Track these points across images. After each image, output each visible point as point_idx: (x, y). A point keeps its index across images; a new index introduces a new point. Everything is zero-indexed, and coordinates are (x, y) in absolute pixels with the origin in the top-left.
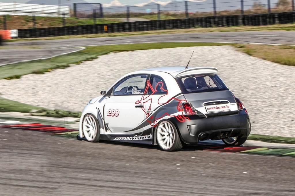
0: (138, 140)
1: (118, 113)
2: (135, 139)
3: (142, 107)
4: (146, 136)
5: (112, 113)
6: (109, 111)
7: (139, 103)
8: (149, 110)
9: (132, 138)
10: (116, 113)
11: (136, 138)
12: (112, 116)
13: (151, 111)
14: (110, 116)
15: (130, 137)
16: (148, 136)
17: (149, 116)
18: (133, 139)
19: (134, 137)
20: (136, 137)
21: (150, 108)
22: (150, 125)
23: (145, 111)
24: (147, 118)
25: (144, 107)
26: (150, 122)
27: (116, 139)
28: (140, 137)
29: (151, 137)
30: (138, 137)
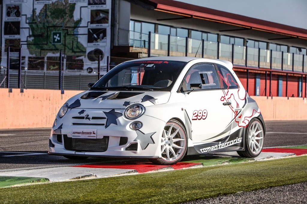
0: (223, 147)
1: (206, 114)
2: (221, 146)
3: (229, 104)
4: (232, 141)
5: (199, 115)
6: (194, 113)
7: (224, 99)
8: (237, 107)
9: (217, 146)
10: (204, 114)
11: (222, 146)
13: (239, 109)
14: (196, 119)
15: (215, 146)
16: (234, 140)
17: (237, 115)
18: (218, 147)
19: (219, 145)
20: (221, 144)
21: (238, 104)
22: (238, 126)
23: (233, 109)
24: (235, 118)
25: (231, 105)
26: (238, 122)
27: (203, 151)
28: (226, 143)
29: (238, 141)
30: (223, 144)
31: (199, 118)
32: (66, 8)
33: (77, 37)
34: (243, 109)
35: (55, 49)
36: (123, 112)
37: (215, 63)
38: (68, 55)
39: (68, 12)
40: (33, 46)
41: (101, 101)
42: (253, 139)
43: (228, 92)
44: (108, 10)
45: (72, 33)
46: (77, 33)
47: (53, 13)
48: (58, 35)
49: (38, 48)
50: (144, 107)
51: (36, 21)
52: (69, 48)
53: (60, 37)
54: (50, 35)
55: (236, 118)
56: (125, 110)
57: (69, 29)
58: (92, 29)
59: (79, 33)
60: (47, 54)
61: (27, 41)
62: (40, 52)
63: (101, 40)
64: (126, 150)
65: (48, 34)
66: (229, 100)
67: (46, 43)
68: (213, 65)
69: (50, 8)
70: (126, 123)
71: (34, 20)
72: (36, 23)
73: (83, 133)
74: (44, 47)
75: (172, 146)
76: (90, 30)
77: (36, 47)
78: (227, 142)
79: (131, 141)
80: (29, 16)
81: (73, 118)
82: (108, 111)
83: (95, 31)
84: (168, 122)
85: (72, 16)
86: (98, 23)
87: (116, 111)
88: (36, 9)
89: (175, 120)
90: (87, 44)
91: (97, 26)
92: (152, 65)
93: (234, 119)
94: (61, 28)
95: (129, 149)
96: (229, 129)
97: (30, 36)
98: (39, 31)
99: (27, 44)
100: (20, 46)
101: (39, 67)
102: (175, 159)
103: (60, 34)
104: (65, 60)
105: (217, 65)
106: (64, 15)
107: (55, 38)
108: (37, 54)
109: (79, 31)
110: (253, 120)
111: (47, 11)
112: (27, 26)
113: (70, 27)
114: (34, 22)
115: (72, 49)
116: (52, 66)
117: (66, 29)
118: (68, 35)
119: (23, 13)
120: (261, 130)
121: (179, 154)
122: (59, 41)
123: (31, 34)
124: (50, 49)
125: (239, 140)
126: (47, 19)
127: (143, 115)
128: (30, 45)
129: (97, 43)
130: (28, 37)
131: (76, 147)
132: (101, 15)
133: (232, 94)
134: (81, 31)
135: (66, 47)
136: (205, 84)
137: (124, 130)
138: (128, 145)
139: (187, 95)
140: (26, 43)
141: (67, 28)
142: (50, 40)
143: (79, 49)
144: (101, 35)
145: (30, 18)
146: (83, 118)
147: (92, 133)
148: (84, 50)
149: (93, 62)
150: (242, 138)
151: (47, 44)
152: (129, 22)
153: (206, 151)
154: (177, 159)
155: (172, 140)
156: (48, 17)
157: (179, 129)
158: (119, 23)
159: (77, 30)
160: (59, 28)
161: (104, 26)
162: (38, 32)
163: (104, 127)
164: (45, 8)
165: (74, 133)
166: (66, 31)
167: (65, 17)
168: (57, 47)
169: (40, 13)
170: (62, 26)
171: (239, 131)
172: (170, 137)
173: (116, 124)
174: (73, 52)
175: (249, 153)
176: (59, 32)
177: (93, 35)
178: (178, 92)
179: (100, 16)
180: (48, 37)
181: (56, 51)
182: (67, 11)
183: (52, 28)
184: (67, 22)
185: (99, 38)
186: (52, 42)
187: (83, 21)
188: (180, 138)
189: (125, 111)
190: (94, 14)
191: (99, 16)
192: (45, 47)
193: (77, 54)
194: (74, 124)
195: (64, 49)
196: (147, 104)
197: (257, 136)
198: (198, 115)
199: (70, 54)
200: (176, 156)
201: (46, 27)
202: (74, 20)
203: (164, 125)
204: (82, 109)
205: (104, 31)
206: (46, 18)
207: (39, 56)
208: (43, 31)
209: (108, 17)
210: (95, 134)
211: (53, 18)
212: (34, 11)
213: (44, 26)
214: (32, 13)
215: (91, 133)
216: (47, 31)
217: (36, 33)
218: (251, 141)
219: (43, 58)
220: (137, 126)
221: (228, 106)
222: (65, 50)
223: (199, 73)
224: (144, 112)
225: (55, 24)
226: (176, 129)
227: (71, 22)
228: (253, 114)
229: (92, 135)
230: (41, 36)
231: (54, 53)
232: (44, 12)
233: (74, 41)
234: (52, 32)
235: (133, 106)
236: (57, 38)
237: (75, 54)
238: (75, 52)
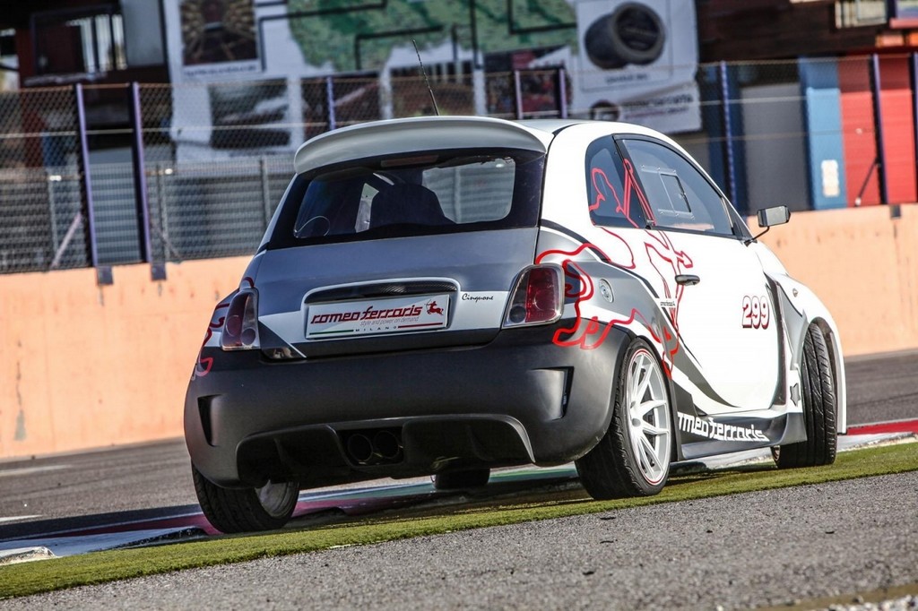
35: (426, 26)
38: (491, 50)
40: (316, 24)
49: (344, 33)
52: (491, 16)
60: (388, 56)
62: (357, 47)
74: (371, 24)
77: (335, 27)
99: (289, 16)
100: (255, 29)
104: (479, 78)
108: (343, 59)
115: (509, 20)
124: (401, 27)
128: (304, 20)
135: (478, 14)
140: (281, 10)
143: (543, 15)
148: (566, 19)
149: (617, 73)
151: (383, 6)
168: (433, 14)
174: (514, 30)
181: (434, 35)
192: (378, 21)
193: (536, 41)
195: (467, 21)
199: (503, 42)
207: (353, 71)
219: (375, 75)
222: (473, 25)
231: (420, 47)
237: (523, 40)
238: (524, 33)
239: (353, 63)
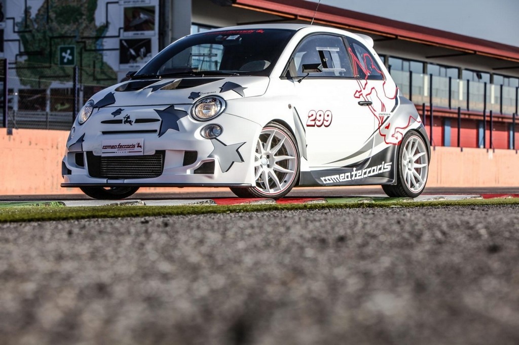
0: (360, 177)
1: (329, 118)
2: (356, 175)
3: (369, 104)
4: (375, 168)
5: (318, 118)
6: (310, 115)
7: (360, 95)
8: (382, 110)
9: (349, 174)
10: (326, 118)
11: (358, 175)
12: (318, 126)
13: (385, 113)
14: (314, 126)
15: (347, 174)
16: (379, 167)
17: (382, 124)
18: (352, 176)
19: (352, 173)
20: (356, 172)
21: (383, 106)
22: (384, 142)
23: (375, 113)
24: (379, 128)
25: (372, 105)
26: (385, 136)
27: (325, 180)
28: (364, 171)
29: (384, 169)
30: (360, 171)
31: (319, 123)
32: (82, 6)
33: (102, 55)
34: (392, 114)
35: (64, 75)
36: (188, 109)
37: (344, 35)
38: (86, 85)
39: (85, 13)
40: (26, 71)
41: (150, 93)
42: (410, 167)
43: (366, 85)
44: (154, 7)
45: (93, 48)
46: (101, 48)
47: (59, 14)
48: (69, 51)
49: (35, 76)
50: (225, 101)
51: (31, 29)
52: (87, 74)
53: (72, 54)
54: (55, 51)
55: (381, 128)
56: (192, 105)
57: (87, 41)
58: (126, 41)
59: (105, 48)
60: (50, 84)
61: (16, 63)
63: (142, 59)
64: (195, 173)
65: (51, 50)
66: (368, 96)
67: (47, 65)
68: (340, 38)
69: (55, 5)
70: (195, 128)
71: (27, 26)
72: (30, 31)
73: (120, 147)
74: (45, 73)
75: (273, 168)
76: (123, 42)
77: (32, 73)
78: (367, 168)
79: (203, 157)
80: (19, 20)
81: (103, 122)
82: (162, 108)
83: (132, 43)
84: (266, 126)
85: (92, 19)
86: (137, 30)
87: (175, 108)
88: (30, 8)
89: (278, 124)
90: (119, 67)
91: (135, 34)
92: (237, 37)
93: (378, 131)
94: (74, 40)
95: (199, 171)
96: (369, 146)
97: (21, 54)
98: (37, 45)
101: (38, 106)
102: (279, 191)
103: (72, 49)
104: (81, 93)
105: (348, 38)
106: (78, 17)
107: (64, 57)
108: (34, 84)
109: (104, 43)
110: (409, 134)
111: (50, 10)
112: (16, 36)
113: (89, 38)
114: (27, 30)
115: (93, 75)
116: (59, 105)
117: (82, 42)
118: (86, 50)
119: (8, 15)
120: (423, 152)
121: (285, 182)
122: (70, 62)
123: (22, 50)
124: (56, 75)
125: (386, 167)
126: (50, 24)
127: (223, 113)
128: (22, 70)
129: (135, 65)
130: (17, 55)
131: (108, 172)
132: (142, 16)
133: (373, 88)
134: (108, 43)
135: (83, 72)
136: (327, 69)
137: (191, 139)
138: (198, 164)
139: (296, 83)
140: (14, 66)
141: (83, 40)
142: (56, 60)
143: (106, 74)
144: (143, 50)
145: (21, 23)
146: (120, 122)
147: (136, 146)
148: (114, 77)
150: (391, 163)
151: (50, 67)
152: (190, 28)
153: (332, 182)
154: (282, 190)
155: (273, 158)
156: (52, 21)
157: (285, 139)
158: (172, 30)
159: (102, 42)
160: (70, 40)
161: (147, 34)
162: (35, 47)
163: (156, 135)
164: (45, 6)
165: (105, 147)
166: (82, 45)
167: (80, 21)
168: (67, 72)
169: (37, 15)
170: (75, 37)
171: (385, 151)
172: (270, 152)
173: (178, 130)
174: (95, 79)
175: (404, 190)
176: (71, 46)
177: (129, 51)
178: (281, 77)
179: (140, 18)
180: (51, 55)
181: (67, 78)
182: (84, 10)
183: (59, 40)
184: (83, 30)
185: (138, 55)
186: (59, 63)
187: (111, 27)
188: (287, 155)
189: (193, 107)
190: (130, 15)
191: (138, 18)
192: (48, 72)
193: (102, 83)
194: (104, 133)
196: (229, 95)
197: (417, 162)
198: (316, 118)
199: (90, 83)
200: (280, 185)
201: (48, 38)
202: (95, 25)
203: (259, 131)
204: (119, 108)
205: (147, 43)
206: (48, 23)
207: (38, 88)
208: (43, 44)
209: (154, 20)
210: (140, 147)
211: (59, 23)
212: (27, 11)
213: (44, 37)
214: (23, 16)
215: (134, 146)
216: (51, 45)
217: (31, 49)
218: (407, 170)
219: (44, 91)
220: (213, 131)
221: (367, 106)
222: (81, 76)
223: (317, 49)
224: (225, 110)
225: (63, 32)
226: (280, 140)
227: (91, 29)
228: (410, 124)
229: (136, 149)
230: (40, 53)
231: (62, 82)
232: (44, 12)
233: (96, 62)
234: (59, 47)
235: (207, 98)
236: (67, 56)
237: (98, 83)
238: (98, 80)
239: (38, 86)
